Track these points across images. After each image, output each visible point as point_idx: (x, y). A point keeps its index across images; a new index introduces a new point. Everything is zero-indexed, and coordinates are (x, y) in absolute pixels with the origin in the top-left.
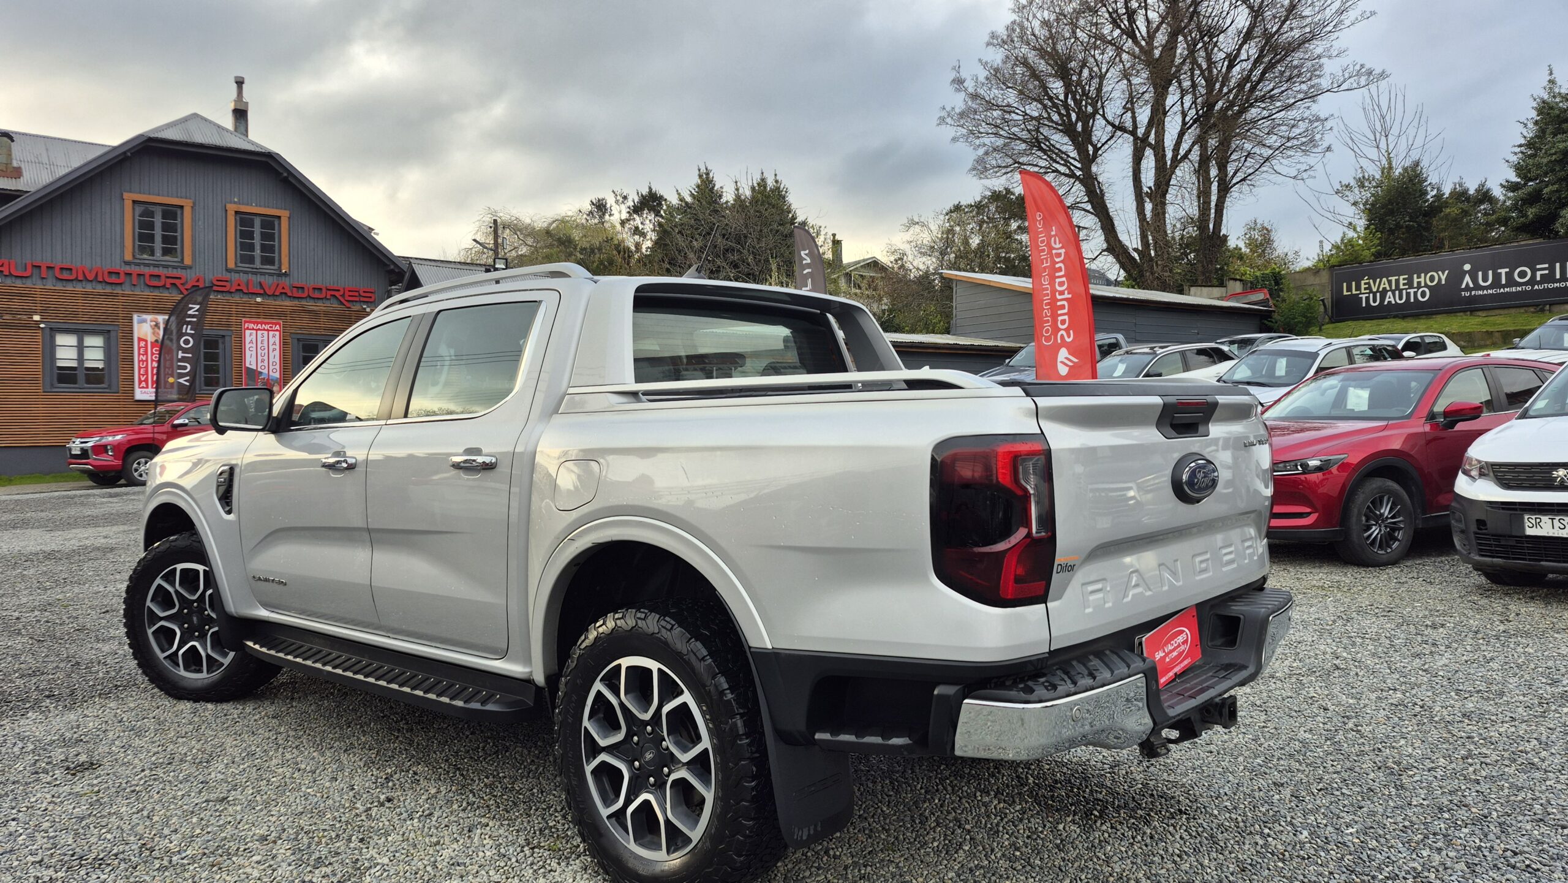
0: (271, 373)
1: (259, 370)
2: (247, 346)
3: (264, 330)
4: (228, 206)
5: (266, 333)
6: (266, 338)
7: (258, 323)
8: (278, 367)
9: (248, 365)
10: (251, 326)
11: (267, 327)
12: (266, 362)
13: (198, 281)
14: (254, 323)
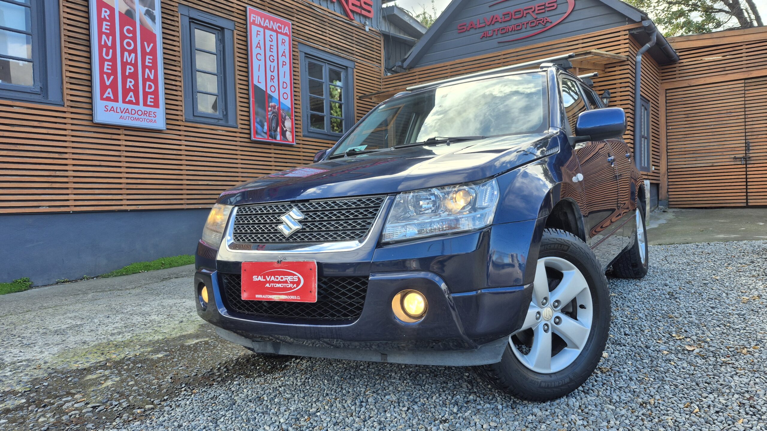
0: (282, 100)
1: (269, 92)
2: (255, 51)
3: (272, 30)
5: (274, 34)
6: (274, 43)
7: (266, 18)
8: (288, 91)
9: (256, 82)
10: (258, 19)
11: (276, 26)
12: (276, 80)
14: (262, 16)
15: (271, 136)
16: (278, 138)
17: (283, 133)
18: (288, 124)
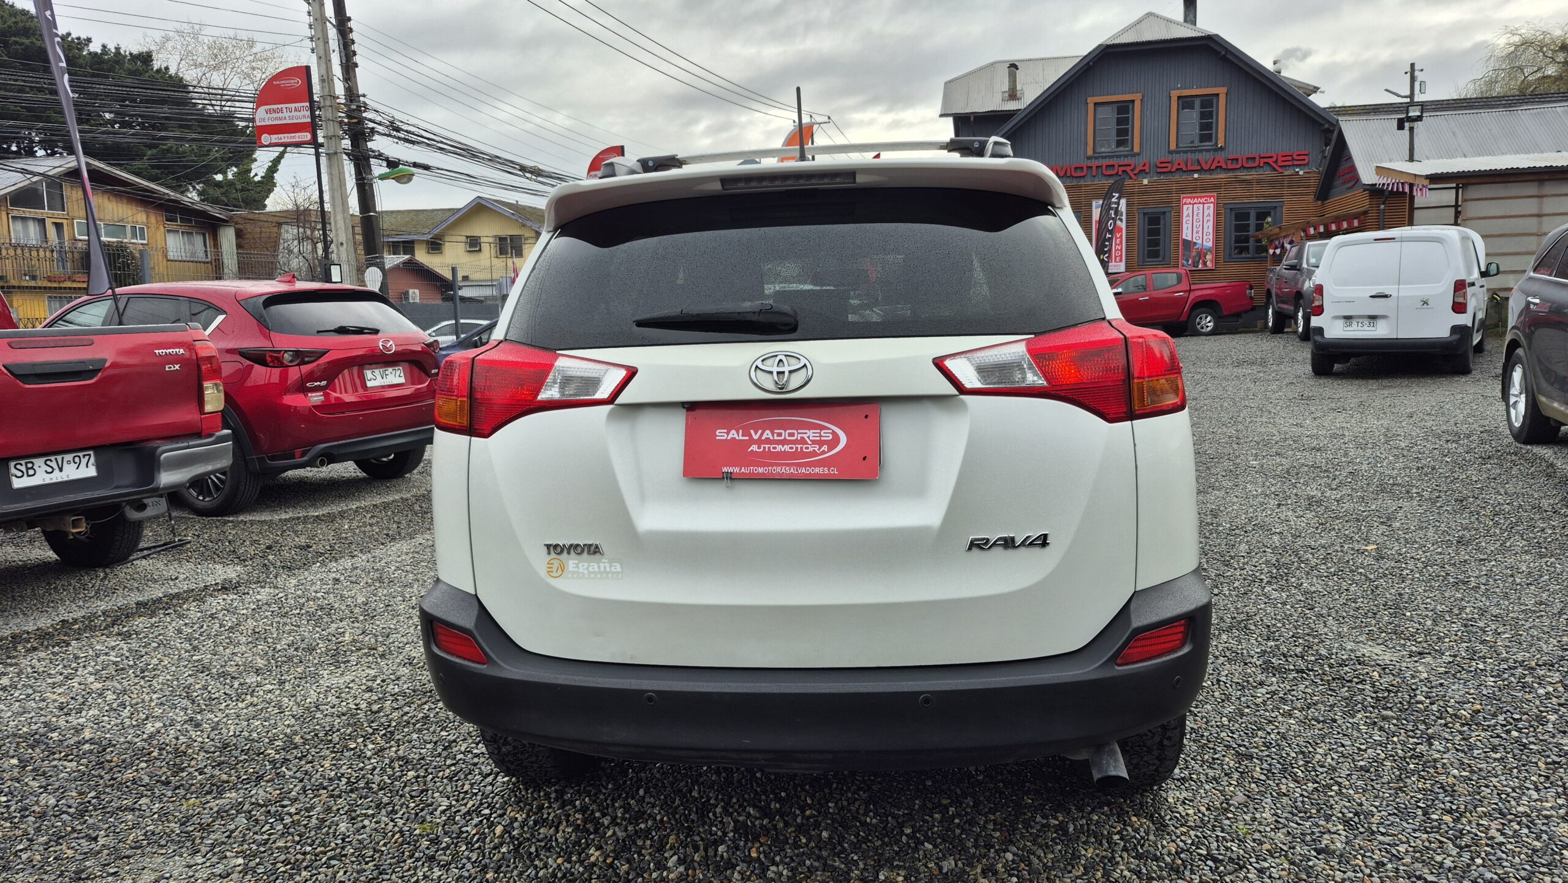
0: (1205, 243)
1: (1194, 240)
2: (1184, 220)
3: (1200, 203)
4: (1172, 92)
5: (1201, 206)
6: (1201, 211)
7: (1194, 198)
8: (1211, 237)
9: (1184, 237)
10: (1189, 201)
11: (1203, 200)
12: (1201, 233)
13: (1144, 165)
14: (1191, 198)
15: (1194, 266)
16: (1200, 266)
17: (1205, 263)
18: (1209, 257)
